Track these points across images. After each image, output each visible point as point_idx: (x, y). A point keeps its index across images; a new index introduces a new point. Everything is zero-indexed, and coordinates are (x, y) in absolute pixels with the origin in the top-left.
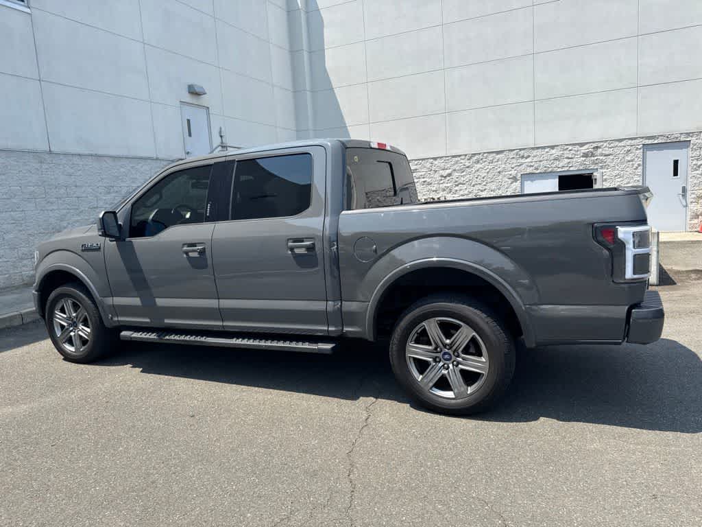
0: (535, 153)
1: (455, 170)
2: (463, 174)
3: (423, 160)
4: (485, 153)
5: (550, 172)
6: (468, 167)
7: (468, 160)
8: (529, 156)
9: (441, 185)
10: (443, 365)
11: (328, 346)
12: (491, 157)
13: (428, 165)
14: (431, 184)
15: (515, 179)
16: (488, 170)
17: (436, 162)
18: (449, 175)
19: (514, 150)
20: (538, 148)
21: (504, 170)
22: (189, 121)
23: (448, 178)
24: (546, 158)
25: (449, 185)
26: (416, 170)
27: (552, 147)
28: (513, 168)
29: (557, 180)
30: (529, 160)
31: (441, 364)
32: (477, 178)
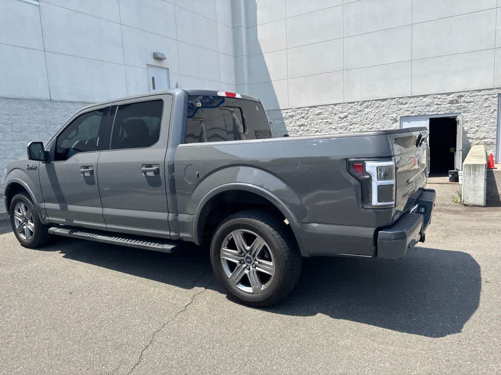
0: (411, 100)
1: (350, 113)
2: (356, 116)
3: (326, 105)
4: (372, 100)
5: (424, 115)
6: (360, 111)
7: (360, 105)
8: (406, 103)
9: (339, 125)
10: (246, 267)
11: (168, 247)
12: (377, 104)
13: (330, 109)
14: (332, 124)
15: (395, 120)
16: (375, 113)
17: (336, 107)
18: (346, 117)
19: (395, 98)
20: (413, 97)
21: (388, 113)
22: (153, 78)
23: (345, 119)
24: (420, 105)
25: (345, 124)
26: (321, 113)
27: (425, 96)
28: (394, 112)
29: (428, 121)
30: (407, 106)
31: (244, 266)
32: (366, 119)
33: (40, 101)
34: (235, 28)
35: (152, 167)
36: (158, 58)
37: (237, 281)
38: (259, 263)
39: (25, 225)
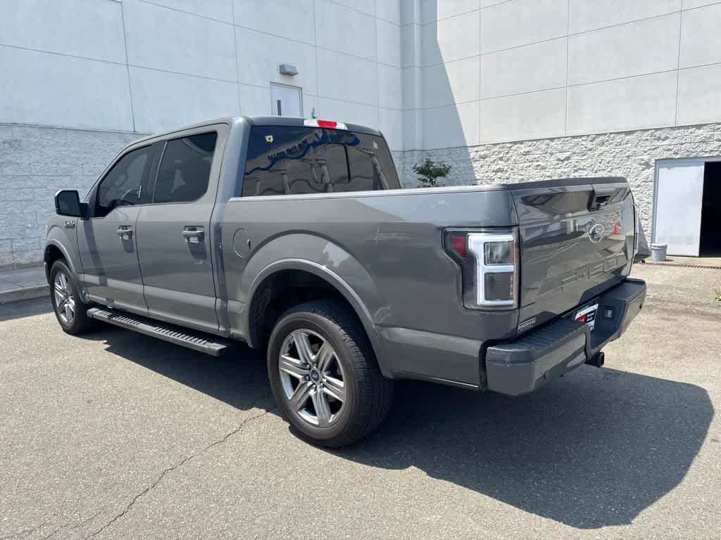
0: (675, 133)
1: (574, 153)
2: (583, 158)
3: (537, 140)
4: (611, 133)
5: (695, 157)
6: (590, 150)
7: (591, 141)
8: (667, 138)
9: (557, 171)
10: (312, 385)
12: (618, 139)
13: (543, 147)
14: (546, 168)
15: (647, 165)
16: (614, 154)
17: (553, 144)
18: (568, 158)
19: (648, 130)
20: (679, 128)
21: (635, 154)
22: (279, 102)
23: (566, 162)
24: (689, 140)
25: (566, 170)
26: (529, 152)
27: (699, 127)
28: (645, 152)
29: (703, 167)
30: (667, 142)
31: (310, 383)
32: (600, 163)
33: (120, 133)
34: (404, 26)
35: (195, 230)
36: (287, 72)
37: (299, 406)
38: (328, 381)
39: (66, 303)
